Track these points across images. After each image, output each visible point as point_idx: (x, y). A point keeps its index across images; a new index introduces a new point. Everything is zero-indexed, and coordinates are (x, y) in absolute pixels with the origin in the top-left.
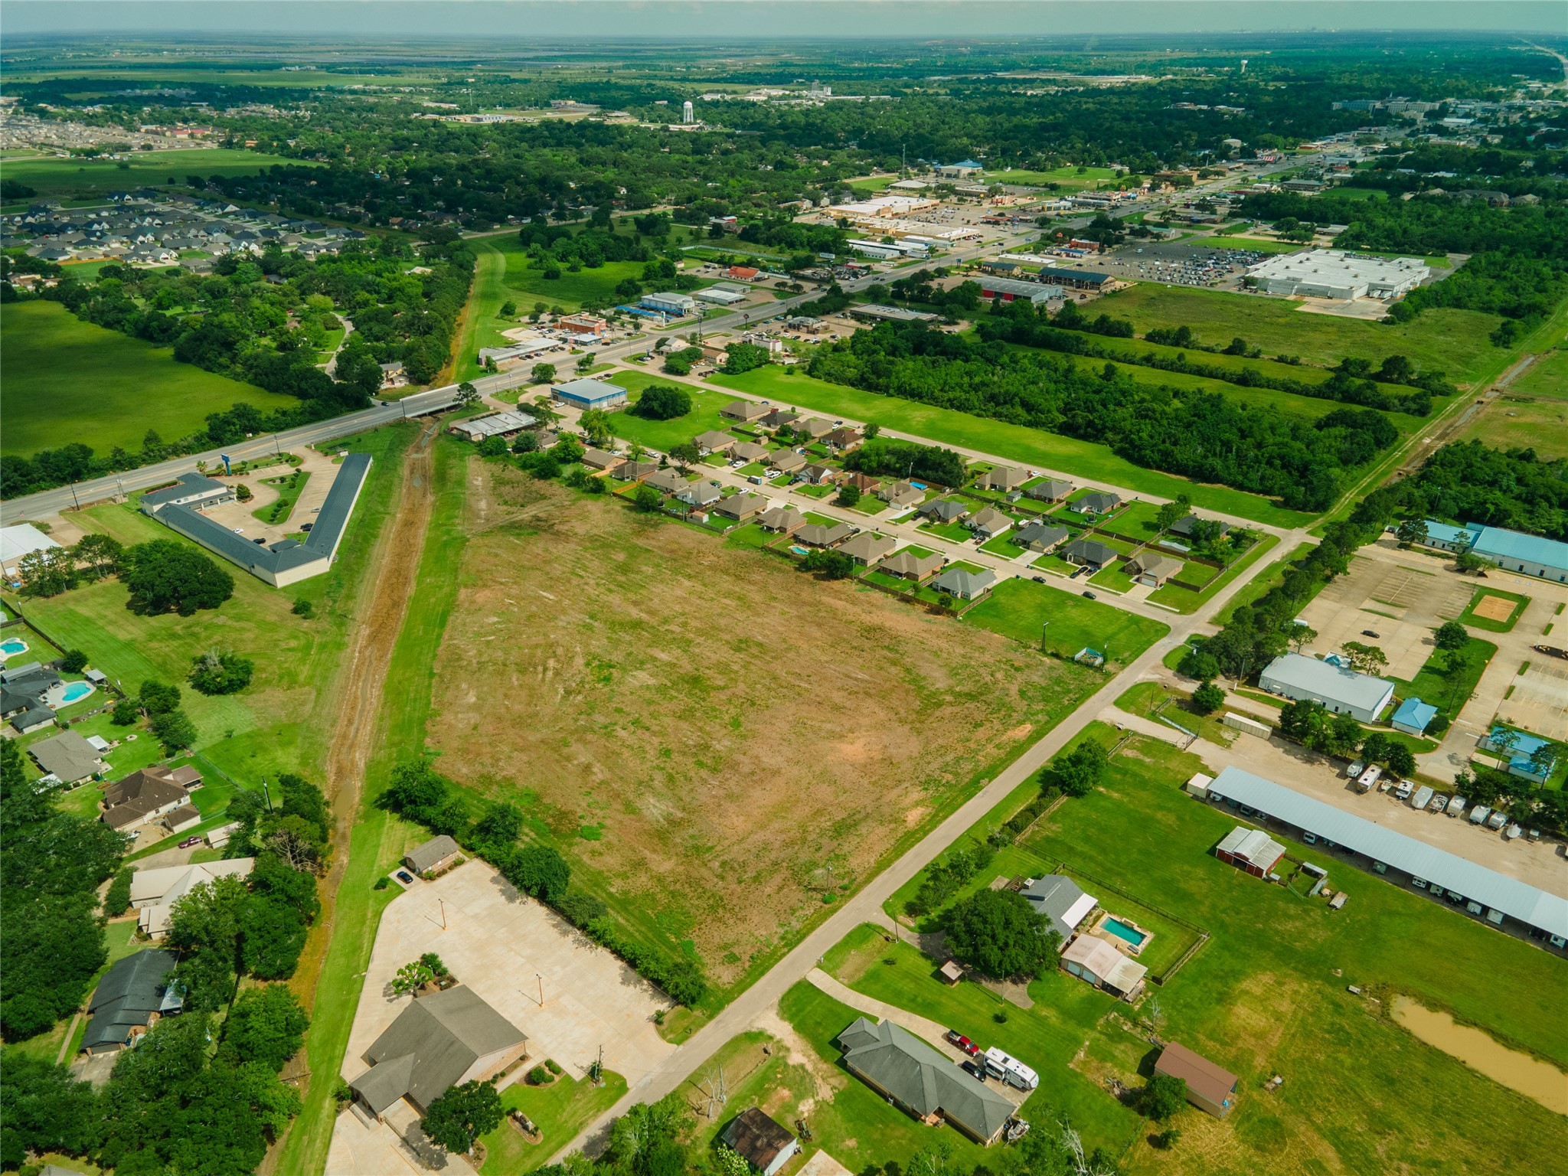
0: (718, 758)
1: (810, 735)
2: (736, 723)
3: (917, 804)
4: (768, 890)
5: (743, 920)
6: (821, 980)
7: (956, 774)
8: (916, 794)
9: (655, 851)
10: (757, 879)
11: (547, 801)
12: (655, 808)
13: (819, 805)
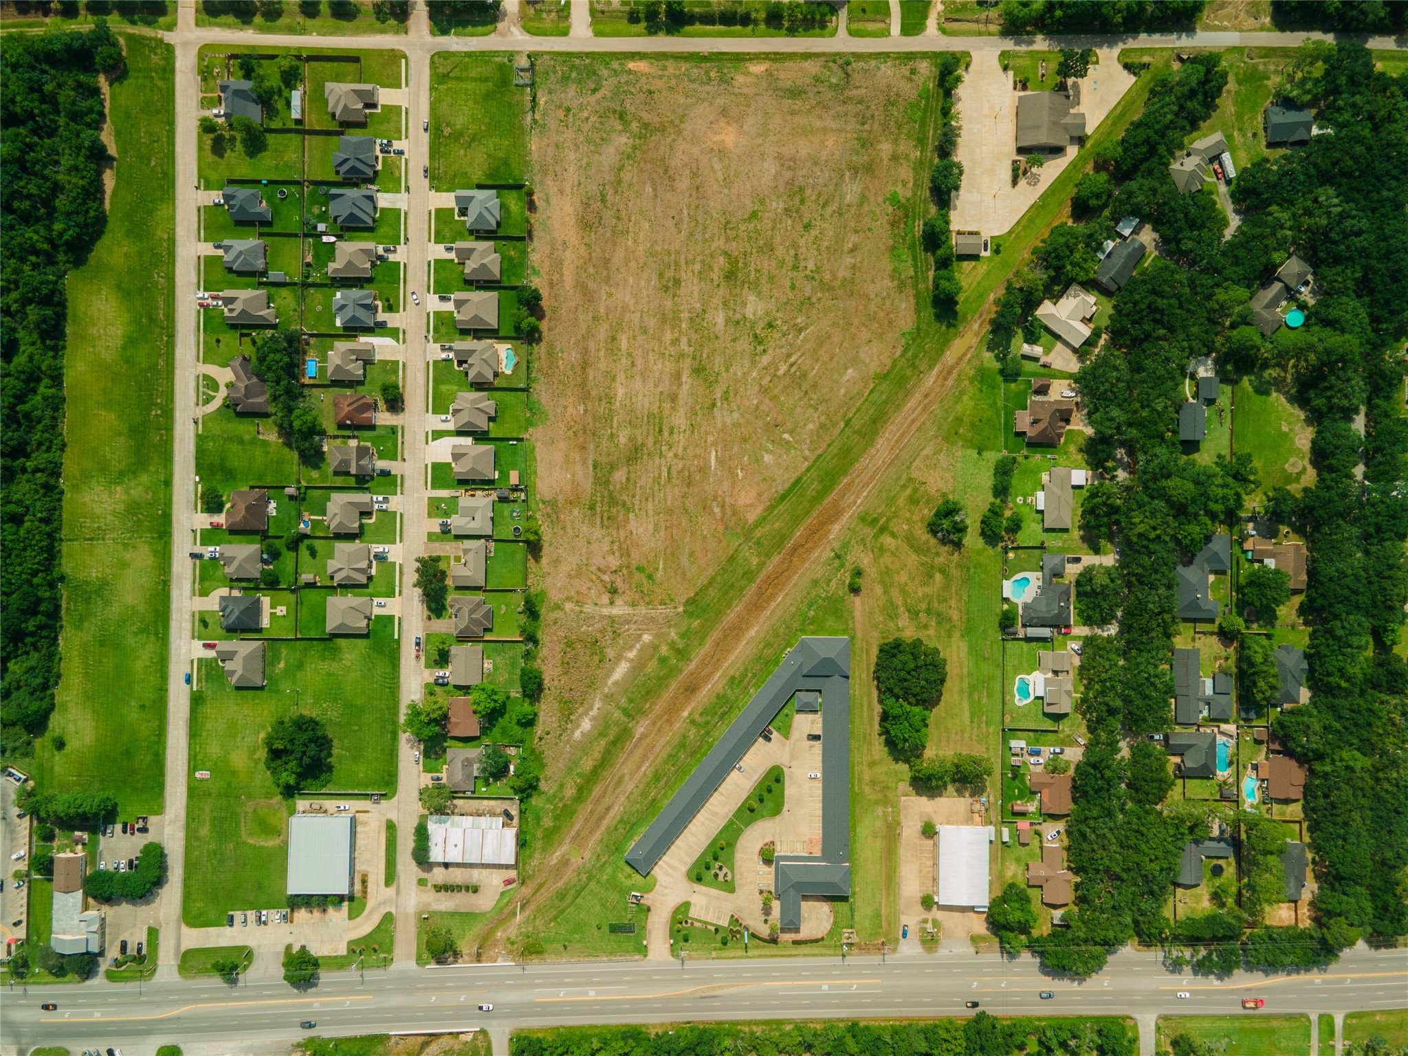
0: (791, 197)
1: (733, 167)
2: (754, 215)
3: (747, 74)
4: (863, 91)
5: (889, 86)
6: (896, 28)
7: (707, 73)
8: (740, 79)
9: (882, 160)
10: (860, 102)
11: (891, 242)
12: (852, 190)
13: (789, 117)
